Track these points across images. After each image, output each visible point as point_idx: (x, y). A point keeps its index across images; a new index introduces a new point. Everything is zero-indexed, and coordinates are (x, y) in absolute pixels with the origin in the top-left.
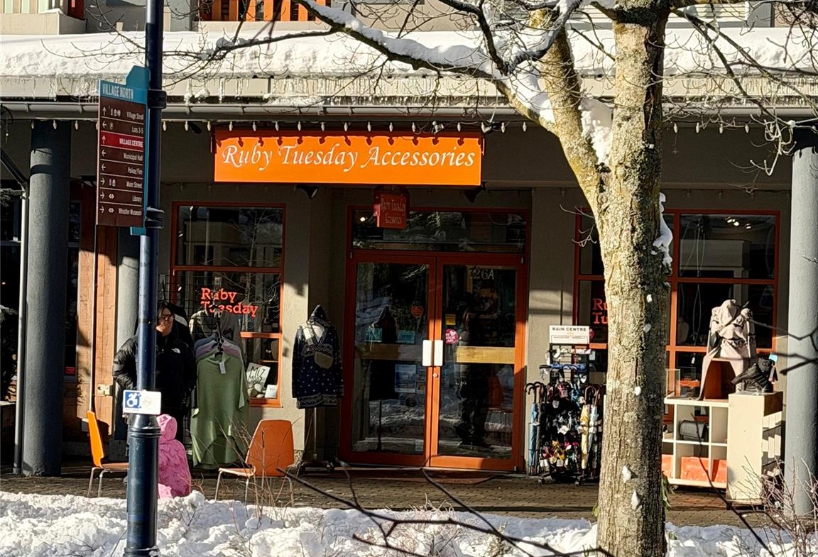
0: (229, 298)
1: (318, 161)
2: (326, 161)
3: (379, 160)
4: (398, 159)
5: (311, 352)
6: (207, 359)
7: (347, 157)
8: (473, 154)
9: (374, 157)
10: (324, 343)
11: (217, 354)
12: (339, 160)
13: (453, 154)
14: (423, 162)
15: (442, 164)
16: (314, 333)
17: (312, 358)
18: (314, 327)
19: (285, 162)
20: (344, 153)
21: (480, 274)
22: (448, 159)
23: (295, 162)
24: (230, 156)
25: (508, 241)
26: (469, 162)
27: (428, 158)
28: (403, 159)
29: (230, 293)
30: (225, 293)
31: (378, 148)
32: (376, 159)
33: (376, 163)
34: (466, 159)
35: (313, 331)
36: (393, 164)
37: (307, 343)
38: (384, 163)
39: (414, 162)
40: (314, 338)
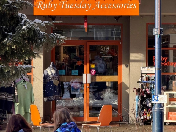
1: (75, 7)
2: (79, 7)
3: (100, 7)
4: (107, 6)
5: (51, 80)
7: (87, 6)
8: (136, 4)
9: (98, 5)
10: (56, 76)
12: (84, 7)
13: (128, 4)
14: (117, 7)
15: (124, 8)
16: (52, 72)
17: (52, 82)
18: (51, 70)
19: (62, 8)
20: (86, 4)
21: (104, 48)
22: (126, 6)
23: (66, 8)
24: (40, 6)
26: (134, 7)
27: (119, 6)
28: (109, 6)
31: (99, 2)
32: (99, 6)
33: (98, 8)
34: (133, 6)
35: (51, 71)
36: (105, 8)
37: (49, 76)
38: (101, 8)
39: (113, 7)
40: (52, 74)
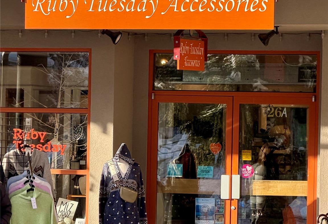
0: (39, 138)
1: (121, 8)
2: (128, 8)
3: (179, 8)
5: (117, 188)
6: (20, 195)
7: (148, 5)
8: (266, 1)
9: (174, 4)
11: (28, 191)
12: (141, 8)
13: (248, 1)
14: (220, 8)
15: (237, 10)
16: (119, 169)
17: (117, 193)
19: (91, 10)
20: (145, 1)
21: (274, 112)
22: (242, 5)
23: (100, 10)
25: (299, 81)
26: (263, 8)
28: (200, 6)
29: (40, 133)
30: (36, 133)
32: (176, 6)
33: (175, 10)
34: (260, 6)
36: (192, 10)
38: (183, 10)
39: (211, 8)
40: (119, 174)
